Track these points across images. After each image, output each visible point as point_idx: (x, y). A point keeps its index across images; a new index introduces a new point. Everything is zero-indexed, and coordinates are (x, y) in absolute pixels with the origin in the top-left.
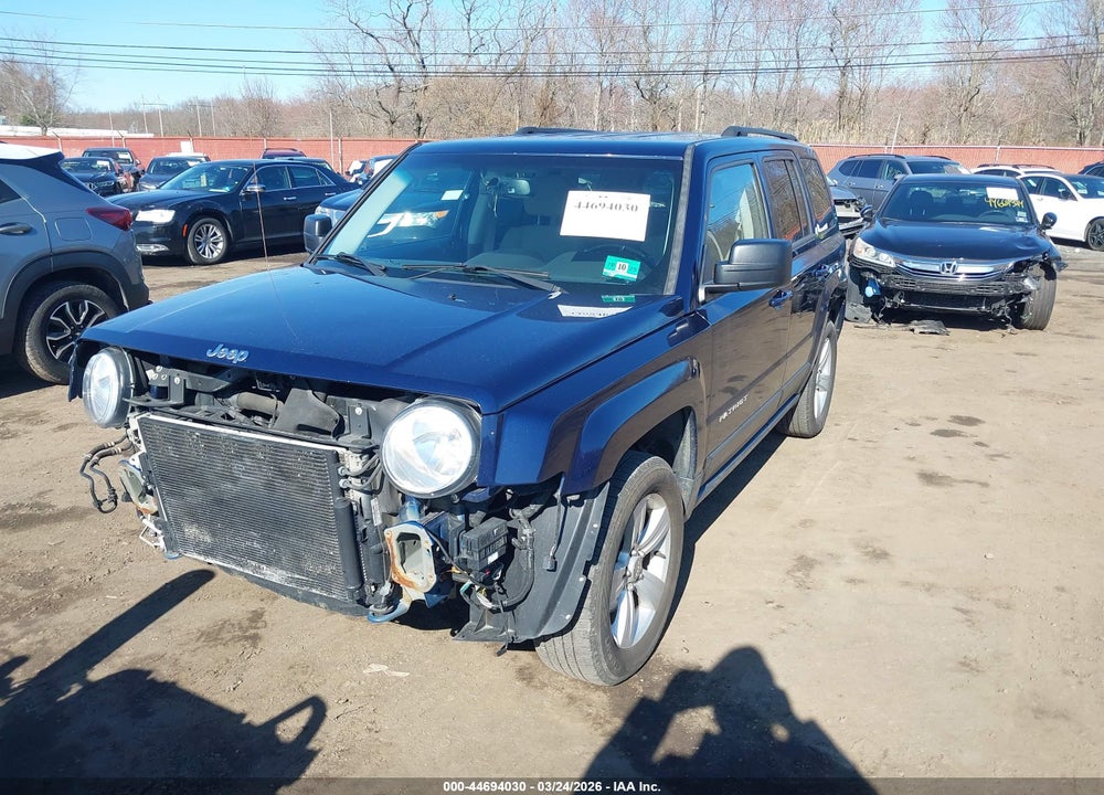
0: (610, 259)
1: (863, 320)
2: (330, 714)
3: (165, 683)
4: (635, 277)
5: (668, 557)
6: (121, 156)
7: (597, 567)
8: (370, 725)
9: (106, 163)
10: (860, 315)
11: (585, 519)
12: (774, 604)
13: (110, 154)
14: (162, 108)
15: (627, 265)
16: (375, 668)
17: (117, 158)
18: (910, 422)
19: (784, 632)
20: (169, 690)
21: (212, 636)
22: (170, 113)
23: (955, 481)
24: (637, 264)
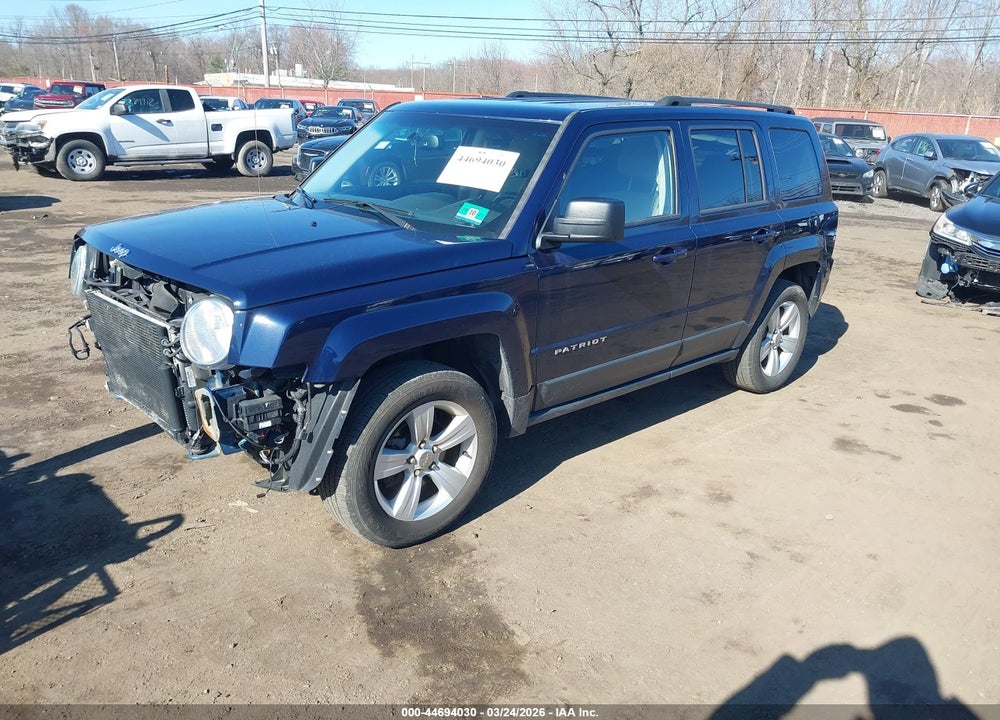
0: (466, 205)
1: (936, 297)
2: (185, 526)
3: (97, 486)
4: (480, 222)
5: (474, 458)
6: (367, 106)
7: (355, 446)
8: (203, 539)
9: (349, 112)
10: (934, 290)
11: (338, 406)
12: (583, 518)
13: (359, 105)
14: (427, 66)
15: (478, 211)
16: (239, 503)
17: (361, 109)
18: (880, 393)
19: (571, 539)
20: (97, 491)
21: (151, 463)
22: (434, 71)
23: (869, 450)
24: (485, 211)
